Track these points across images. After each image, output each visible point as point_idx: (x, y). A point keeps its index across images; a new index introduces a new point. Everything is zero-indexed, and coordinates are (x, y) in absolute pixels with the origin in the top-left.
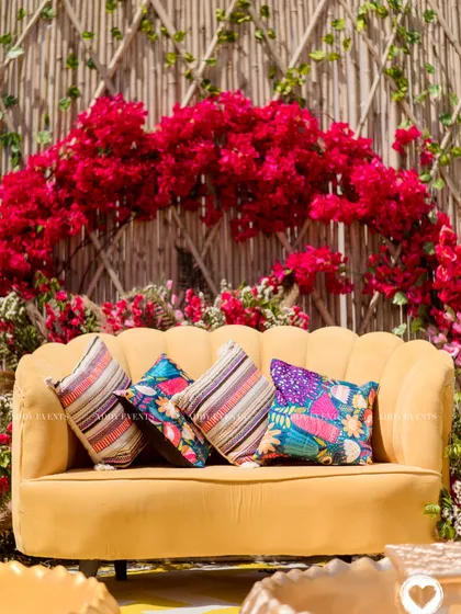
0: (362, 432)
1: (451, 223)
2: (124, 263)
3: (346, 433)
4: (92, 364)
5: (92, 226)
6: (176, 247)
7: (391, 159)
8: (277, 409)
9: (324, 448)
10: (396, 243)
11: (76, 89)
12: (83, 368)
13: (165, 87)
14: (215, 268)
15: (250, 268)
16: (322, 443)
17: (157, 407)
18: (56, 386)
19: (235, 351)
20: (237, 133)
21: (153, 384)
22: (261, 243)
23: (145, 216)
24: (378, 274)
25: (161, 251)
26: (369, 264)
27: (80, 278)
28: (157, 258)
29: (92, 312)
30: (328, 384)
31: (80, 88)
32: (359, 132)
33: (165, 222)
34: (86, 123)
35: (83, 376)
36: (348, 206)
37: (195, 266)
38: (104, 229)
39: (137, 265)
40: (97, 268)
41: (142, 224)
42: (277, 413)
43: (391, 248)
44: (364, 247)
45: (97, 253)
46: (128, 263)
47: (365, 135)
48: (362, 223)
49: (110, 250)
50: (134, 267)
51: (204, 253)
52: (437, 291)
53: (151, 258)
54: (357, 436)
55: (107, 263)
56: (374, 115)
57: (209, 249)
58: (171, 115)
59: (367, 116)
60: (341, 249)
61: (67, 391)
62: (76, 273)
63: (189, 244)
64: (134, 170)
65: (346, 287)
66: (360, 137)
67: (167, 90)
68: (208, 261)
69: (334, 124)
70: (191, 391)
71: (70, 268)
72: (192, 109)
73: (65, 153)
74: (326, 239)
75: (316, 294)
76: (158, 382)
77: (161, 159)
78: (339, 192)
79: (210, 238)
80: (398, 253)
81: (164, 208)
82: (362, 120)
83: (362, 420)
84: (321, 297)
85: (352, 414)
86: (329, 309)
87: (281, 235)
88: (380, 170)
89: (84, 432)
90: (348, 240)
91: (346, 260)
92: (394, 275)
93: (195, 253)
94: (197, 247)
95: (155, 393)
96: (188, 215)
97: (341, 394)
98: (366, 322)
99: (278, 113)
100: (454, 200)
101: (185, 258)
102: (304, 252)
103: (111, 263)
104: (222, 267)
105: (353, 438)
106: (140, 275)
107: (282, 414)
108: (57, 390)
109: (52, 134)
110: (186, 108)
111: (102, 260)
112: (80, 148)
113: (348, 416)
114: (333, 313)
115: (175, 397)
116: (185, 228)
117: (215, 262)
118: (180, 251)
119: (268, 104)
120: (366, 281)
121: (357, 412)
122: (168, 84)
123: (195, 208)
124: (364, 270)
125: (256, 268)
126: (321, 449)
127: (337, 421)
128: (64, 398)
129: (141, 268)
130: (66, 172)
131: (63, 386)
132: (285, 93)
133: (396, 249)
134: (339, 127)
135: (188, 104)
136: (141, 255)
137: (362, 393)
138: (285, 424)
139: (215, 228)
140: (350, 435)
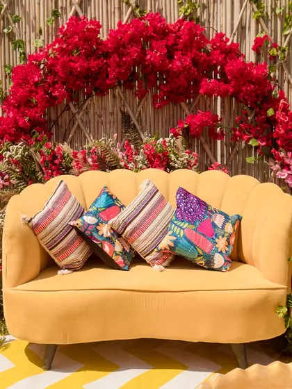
0: (227, 249)
1: (286, 96)
2: (90, 121)
3: (217, 249)
4: (56, 202)
5: (70, 99)
6: (121, 111)
7: (251, 57)
8: (175, 222)
9: (201, 256)
10: (251, 109)
11: (58, 11)
12: (50, 206)
13: (113, 10)
14: (144, 124)
15: (164, 124)
16: (201, 252)
17: (98, 231)
18: (29, 222)
19: (150, 187)
20: (157, 40)
21: (96, 214)
22: (171, 109)
23: (102, 92)
24: (241, 128)
25: (112, 114)
26: (235, 122)
27: (64, 130)
28: (110, 118)
29: (68, 154)
30: (211, 211)
31: (60, 11)
32: (232, 39)
33: (114, 96)
34: (65, 34)
35: (49, 212)
36: (223, 86)
37: (132, 123)
38: (77, 100)
39: (98, 123)
40: (74, 124)
41: (100, 97)
42: (176, 225)
43: (249, 112)
44: (232, 111)
45: (74, 115)
46: (92, 121)
47: (235, 42)
48: (231, 96)
49: (81, 114)
50: (96, 124)
51: (137, 115)
52: (276, 139)
53: (106, 118)
54: (224, 252)
55: (80, 121)
56: (242, 28)
57: (140, 112)
58: (117, 28)
59: (237, 29)
60: (219, 113)
61: (37, 225)
62: (62, 127)
63: (128, 110)
64: (94, 64)
65: (221, 136)
66: (232, 43)
67: (114, 12)
68: (139, 120)
69: (217, 34)
70: (121, 217)
71: (58, 124)
72: (129, 25)
73: (52, 53)
74: (209, 106)
75: (203, 140)
76: (100, 212)
77: (111, 57)
78: (219, 78)
79: (140, 106)
80: (253, 115)
81: (113, 87)
82: (234, 32)
83: (228, 241)
84: (206, 142)
85: (223, 236)
86: (210, 149)
87: (183, 104)
88: (244, 63)
89: (50, 250)
90: (223, 107)
91: (221, 119)
92: (250, 128)
93: (132, 115)
94: (133, 112)
95: (97, 221)
96: (127, 91)
97: (219, 221)
98: (232, 156)
99: (183, 27)
100: (289, 82)
101: (126, 118)
102: (196, 115)
103: (82, 121)
104: (148, 124)
105: (221, 252)
106: (100, 129)
107: (178, 226)
108: (30, 224)
109: (44, 41)
110: (126, 24)
111: (76, 120)
112: (60, 50)
113: (220, 237)
114: (213, 151)
115: (110, 222)
116: (126, 100)
117: (144, 120)
118: (123, 113)
119: (176, 21)
120: (233, 133)
121: (226, 235)
122: (114, 8)
123: (132, 87)
124: (232, 125)
125: (168, 123)
126: (199, 256)
127: (213, 239)
128: (35, 229)
129: (100, 124)
130: (52, 65)
131: (35, 221)
132: (187, 14)
133: (252, 113)
134: (220, 36)
135: (127, 21)
136: (100, 116)
137: (232, 222)
138: (179, 234)
139: (143, 100)
140: (219, 250)
